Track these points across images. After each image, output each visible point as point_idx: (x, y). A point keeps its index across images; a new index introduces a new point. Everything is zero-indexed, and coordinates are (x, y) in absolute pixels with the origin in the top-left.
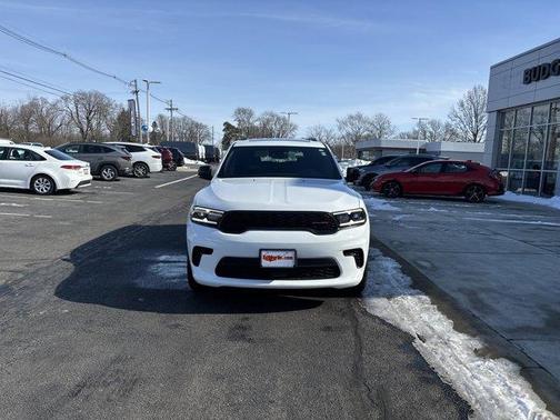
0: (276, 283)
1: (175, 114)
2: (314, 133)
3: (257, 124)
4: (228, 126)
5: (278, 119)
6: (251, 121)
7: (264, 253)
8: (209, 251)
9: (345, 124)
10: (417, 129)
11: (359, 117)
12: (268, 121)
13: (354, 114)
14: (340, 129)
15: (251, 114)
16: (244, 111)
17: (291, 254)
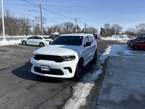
0: (46, 75)
1: (86, 26)
3: (110, 28)
4: (102, 29)
5: (117, 26)
7: (41, 66)
9: (139, 26)
11: (143, 24)
12: (114, 27)
15: (109, 25)
16: (107, 24)
17: (48, 67)
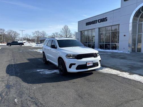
2: (25, 36)
5: (13, 32)
6: (4, 32)
7: (87, 63)
8: (74, 64)
10: (53, 35)
11: (38, 32)
13: (37, 31)
14: (33, 35)
16: (2, 29)
17: (92, 62)
